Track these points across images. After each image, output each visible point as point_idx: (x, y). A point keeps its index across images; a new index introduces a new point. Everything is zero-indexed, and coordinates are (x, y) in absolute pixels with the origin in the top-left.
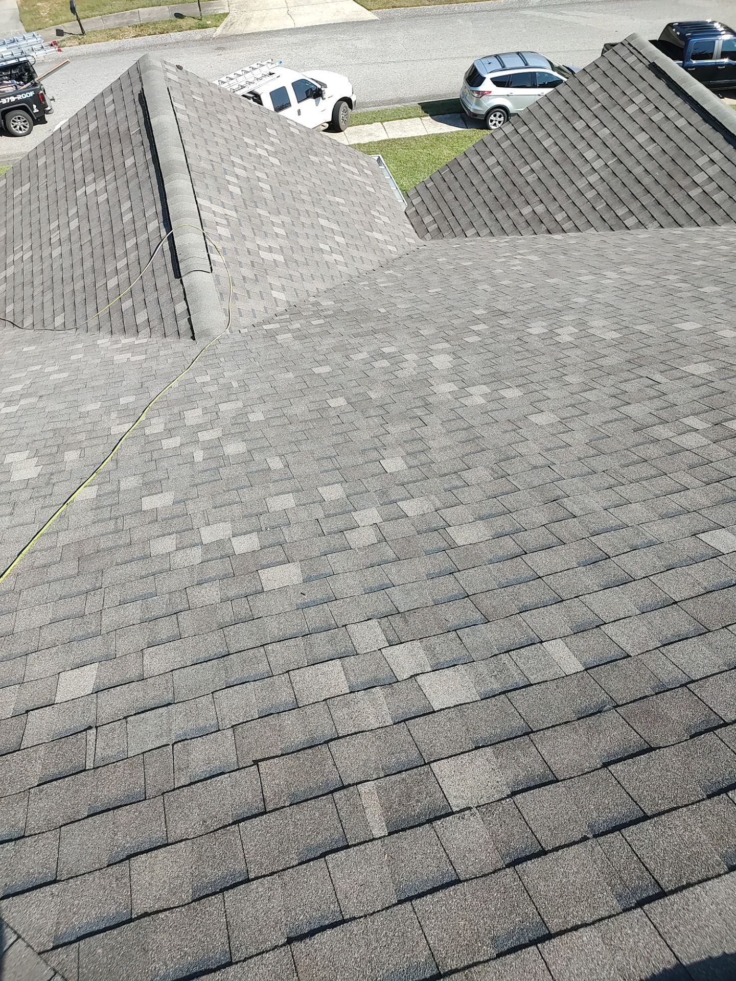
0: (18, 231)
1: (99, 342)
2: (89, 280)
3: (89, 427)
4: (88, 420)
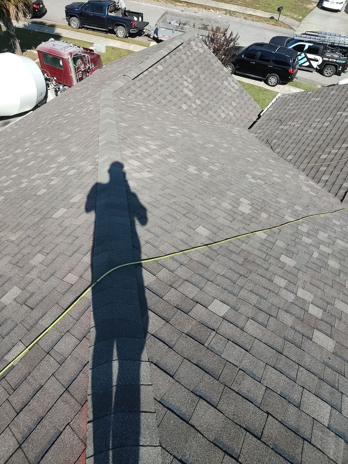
0: (301, 114)
1: (300, 176)
2: (315, 149)
3: (277, 209)
4: (278, 205)
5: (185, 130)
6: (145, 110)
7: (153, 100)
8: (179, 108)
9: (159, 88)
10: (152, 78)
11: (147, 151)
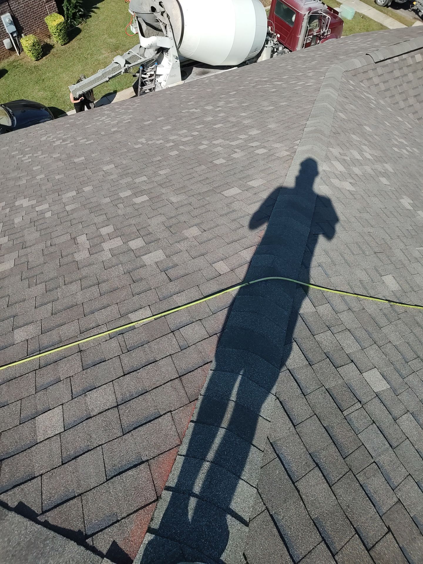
5: (415, 149)
6: (374, 106)
7: (390, 97)
8: (418, 119)
9: (405, 85)
10: (401, 69)
11: (358, 157)
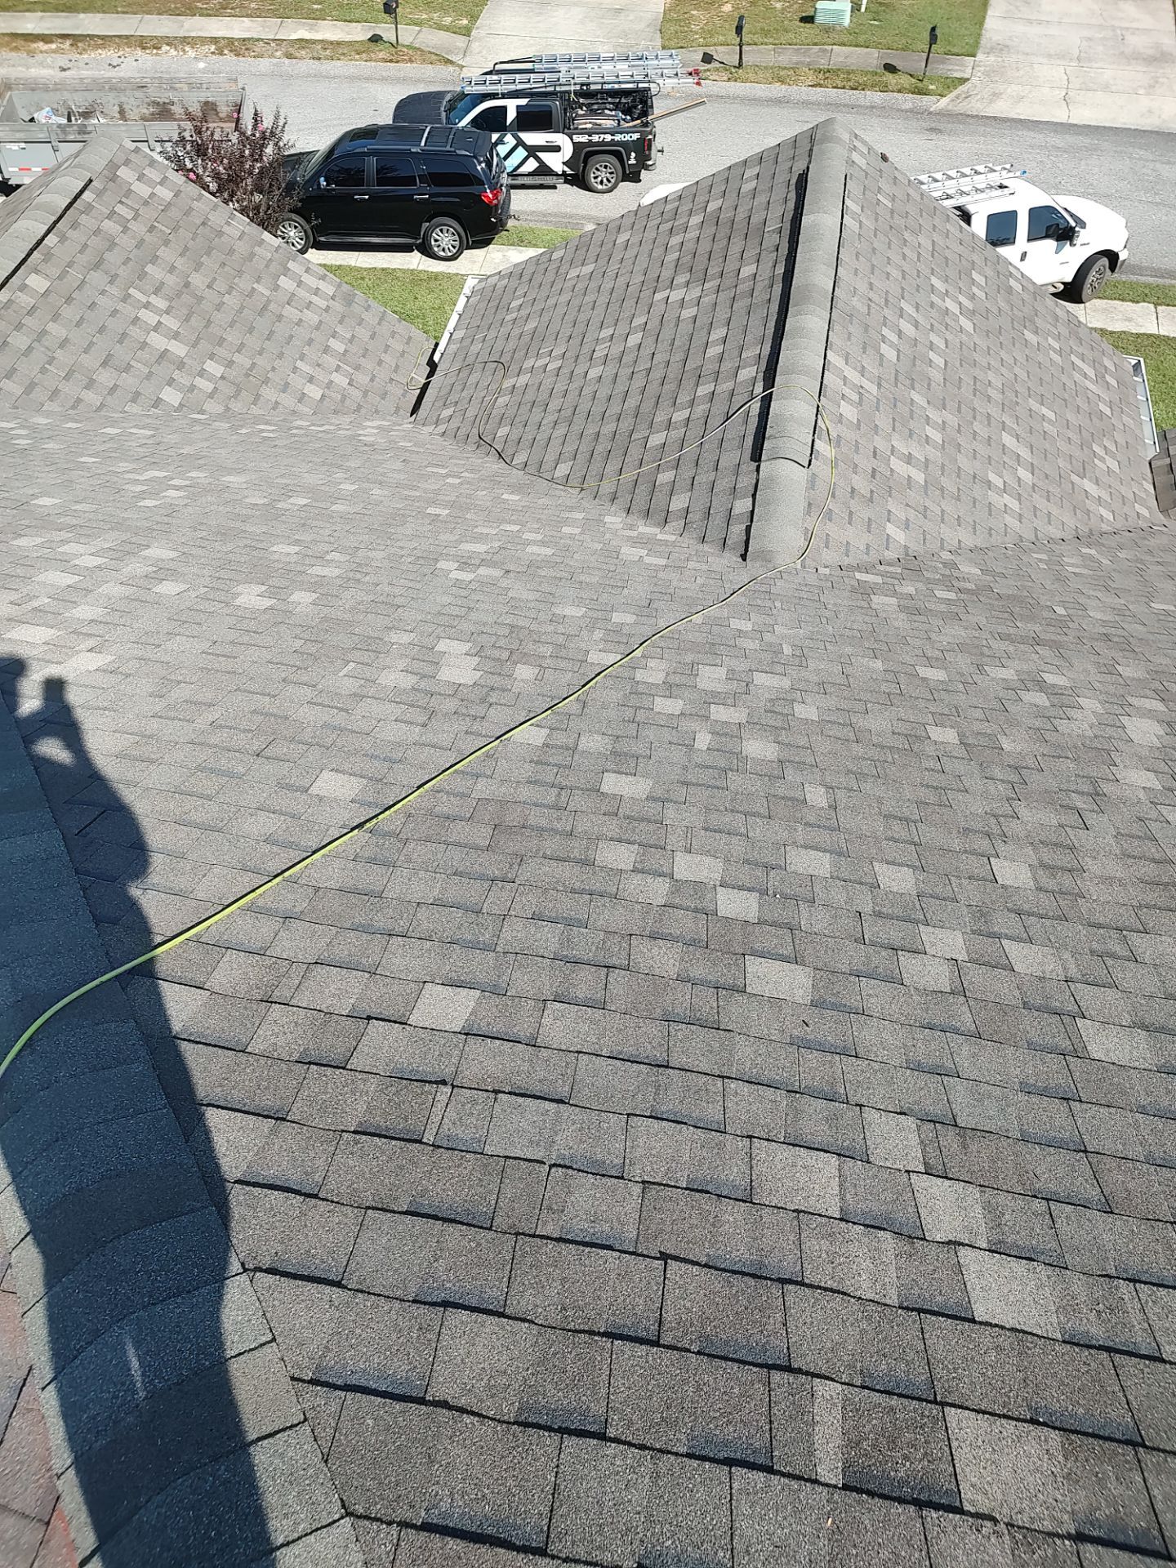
0: (554, 328)
1: (607, 519)
2: (626, 425)
3: (561, 640)
4: (561, 629)
5: (194, 474)
6: (29, 441)
7: (51, 399)
8: (155, 406)
9: (59, 354)
10: (19, 327)
11: (71, 580)
